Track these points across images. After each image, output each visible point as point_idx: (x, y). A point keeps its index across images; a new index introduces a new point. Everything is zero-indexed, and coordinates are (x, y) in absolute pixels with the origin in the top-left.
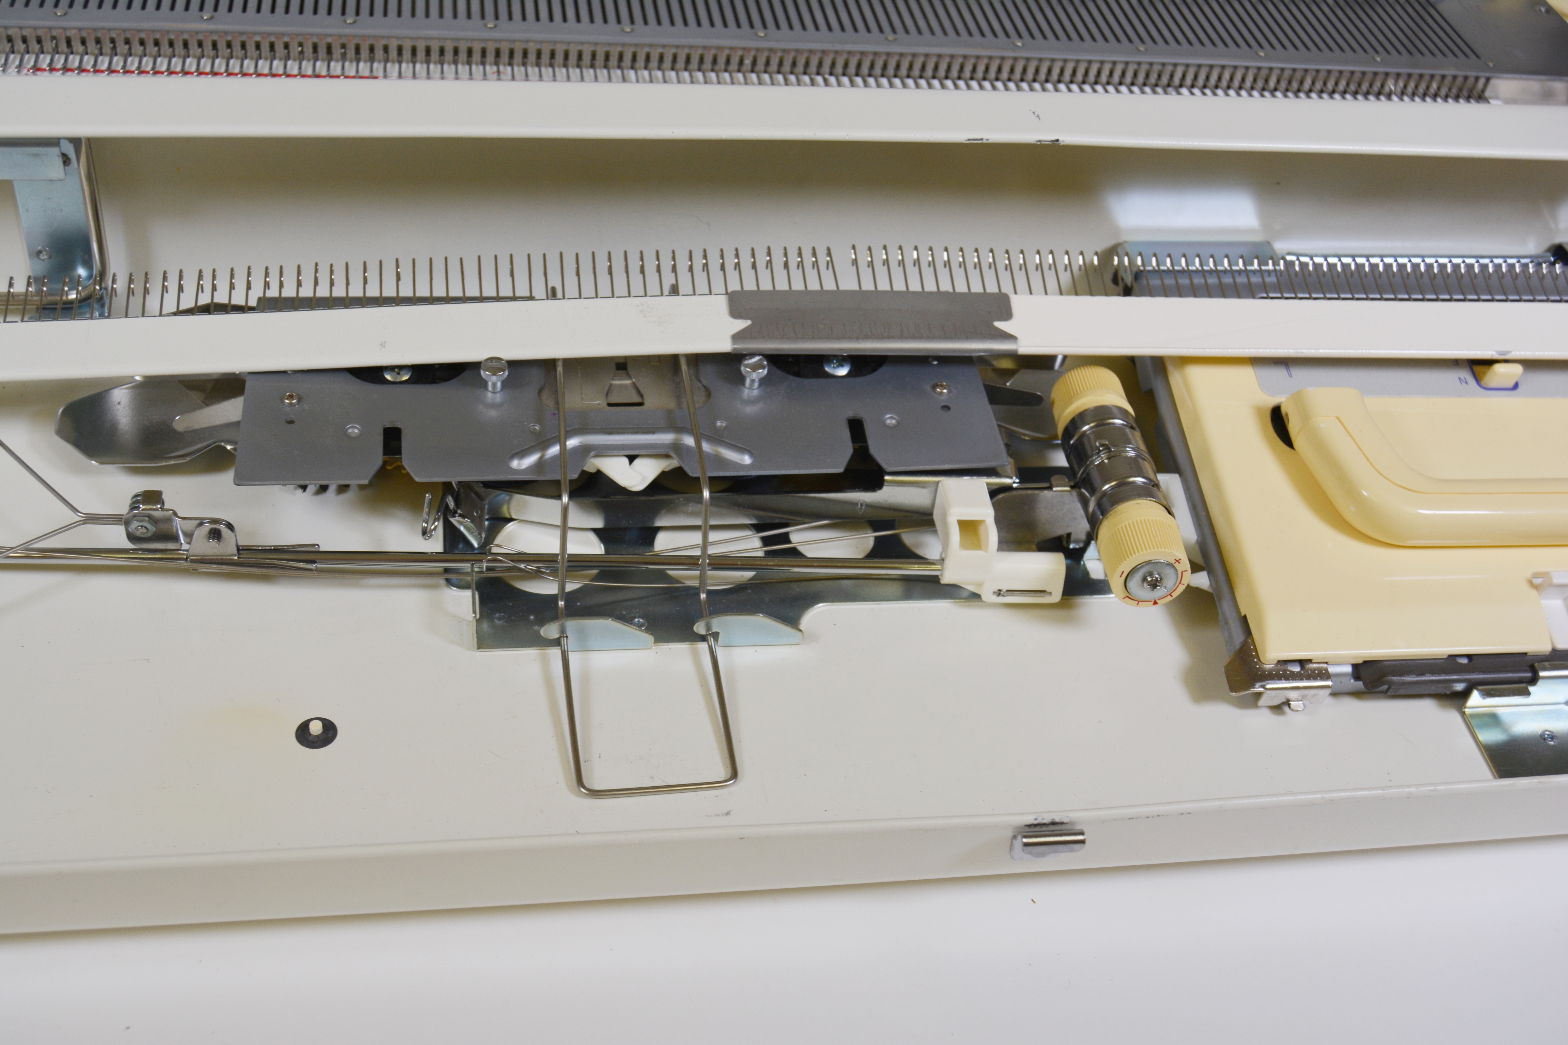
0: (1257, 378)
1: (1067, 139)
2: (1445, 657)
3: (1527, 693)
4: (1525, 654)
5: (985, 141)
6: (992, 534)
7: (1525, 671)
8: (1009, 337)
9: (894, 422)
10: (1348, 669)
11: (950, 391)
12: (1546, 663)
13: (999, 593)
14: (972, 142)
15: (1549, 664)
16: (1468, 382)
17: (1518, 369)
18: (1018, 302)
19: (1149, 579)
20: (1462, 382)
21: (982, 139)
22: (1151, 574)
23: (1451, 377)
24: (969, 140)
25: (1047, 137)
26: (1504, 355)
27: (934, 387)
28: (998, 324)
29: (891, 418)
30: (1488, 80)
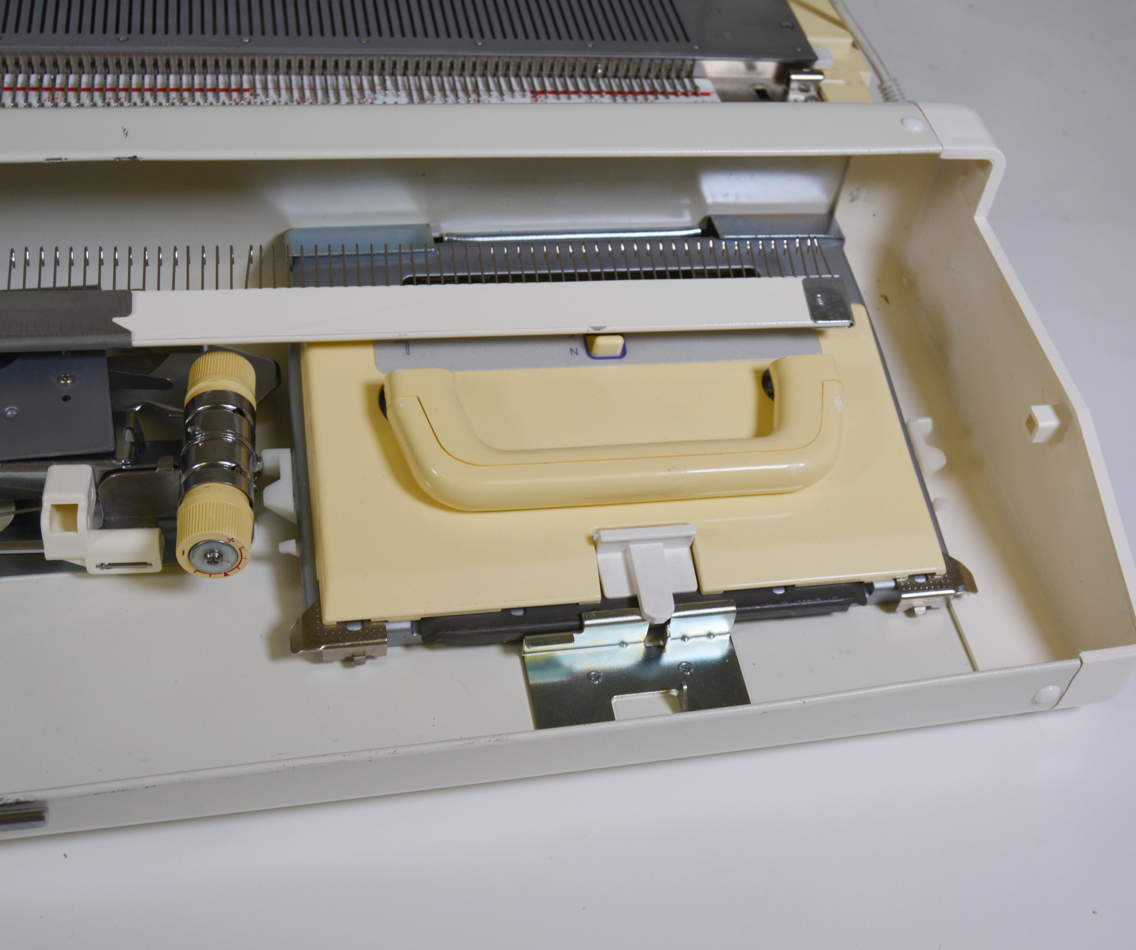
0: (375, 357)
1: (145, 154)
2: (500, 610)
3: (571, 640)
4: (578, 604)
5: (63, 160)
6: (85, 517)
7: (574, 620)
8: (127, 333)
9: (14, 413)
10: (407, 625)
11: (73, 381)
12: (593, 613)
13: (102, 566)
14: (51, 161)
15: (595, 614)
16: (579, 352)
17: (619, 341)
18: (139, 299)
19: (209, 556)
20: (573, 353)
21: (60, 159)
22: (212, 551)
23: (562, 349)
24: (48, 160)
25: (125, 153)
26: (599, 330)
27: (60, 378)
28: (118, 321)
29: (10, 410)
30: (694, 61)
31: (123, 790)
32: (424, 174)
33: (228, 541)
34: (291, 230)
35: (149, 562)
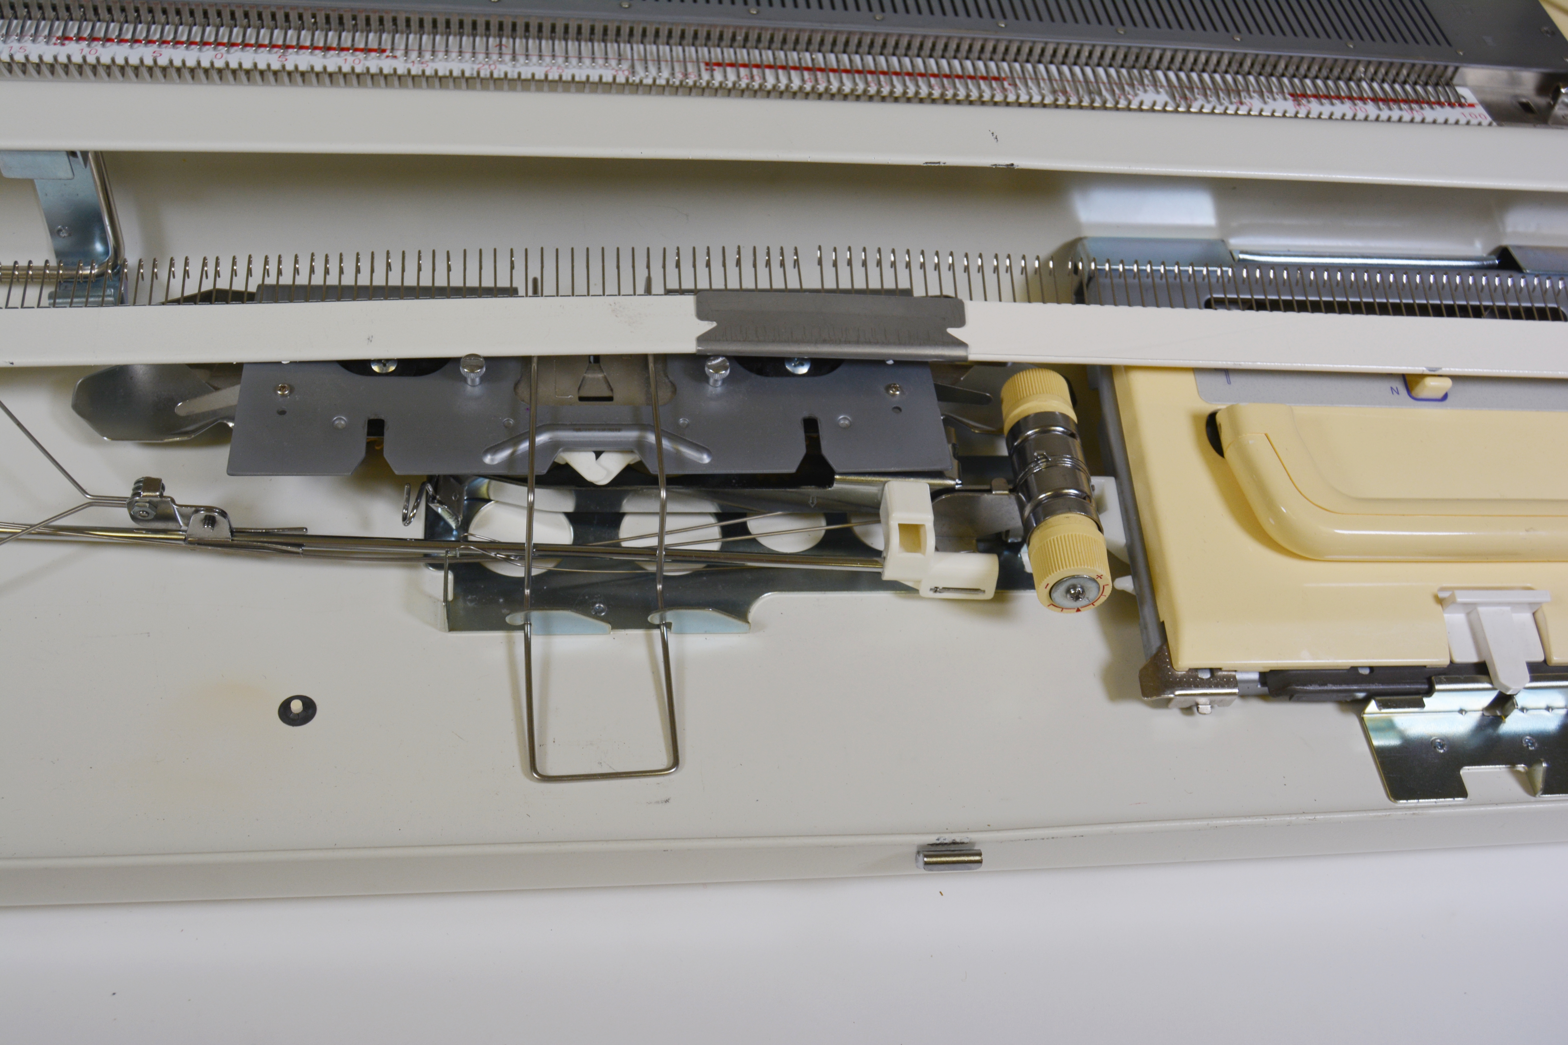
0: (1197, 385)
1: (1022, 163)
2: (1348, 668)
3: (1421, 705)
4: (1425, 667)
5: (942, 164)
6: (930, 539)
7: (1422, 683)
8: (962, 344)
9: (847, 422)
10: (1255, 676)
11: (902, 393)
12: (1443, 677)
13: (936, 590)
14: (929, 165)
15: (1445, 678)
16: (1399, 392)
17: (1447, 383)
18: (973, 309)
19: (1072, 592)
20: (1394, 392)
21: (939, 163)
22: (1074, 587)
23: (1384, 387)
24: (926, 163)
25: (1003, 161)
26: (1434, 371)
27: (888, 388)
28: (952, 331)
29: (845, 419)
30: (1457, 69)
31: (1053, 838)
32: (1234, 188)
33: (1095, 577)
34: (1085, 238)
35: (982, 589)
